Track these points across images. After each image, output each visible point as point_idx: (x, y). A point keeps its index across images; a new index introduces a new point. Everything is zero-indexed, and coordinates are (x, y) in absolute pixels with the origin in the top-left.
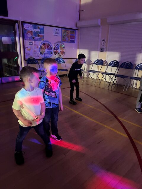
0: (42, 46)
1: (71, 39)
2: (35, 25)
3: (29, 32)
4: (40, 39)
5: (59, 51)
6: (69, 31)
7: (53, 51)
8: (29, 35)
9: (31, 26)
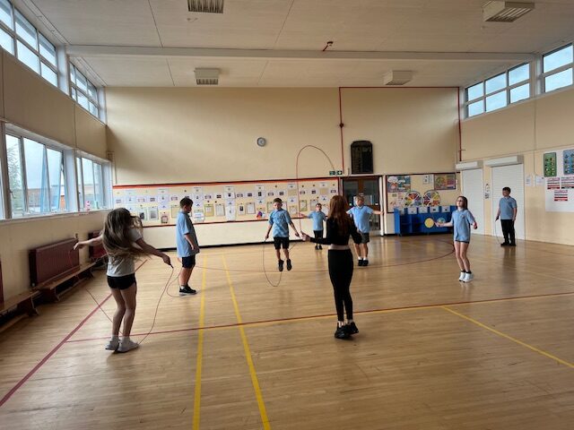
0: (407, 196)
1: (449, 186)
2: (400, 176)
3: (393, 184)
4: (406, 190)
5: (431, 200)
6: (445, 177)
7: (422, 201)
8: (393, 187)
9: (396, 178)
